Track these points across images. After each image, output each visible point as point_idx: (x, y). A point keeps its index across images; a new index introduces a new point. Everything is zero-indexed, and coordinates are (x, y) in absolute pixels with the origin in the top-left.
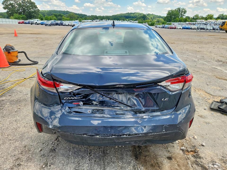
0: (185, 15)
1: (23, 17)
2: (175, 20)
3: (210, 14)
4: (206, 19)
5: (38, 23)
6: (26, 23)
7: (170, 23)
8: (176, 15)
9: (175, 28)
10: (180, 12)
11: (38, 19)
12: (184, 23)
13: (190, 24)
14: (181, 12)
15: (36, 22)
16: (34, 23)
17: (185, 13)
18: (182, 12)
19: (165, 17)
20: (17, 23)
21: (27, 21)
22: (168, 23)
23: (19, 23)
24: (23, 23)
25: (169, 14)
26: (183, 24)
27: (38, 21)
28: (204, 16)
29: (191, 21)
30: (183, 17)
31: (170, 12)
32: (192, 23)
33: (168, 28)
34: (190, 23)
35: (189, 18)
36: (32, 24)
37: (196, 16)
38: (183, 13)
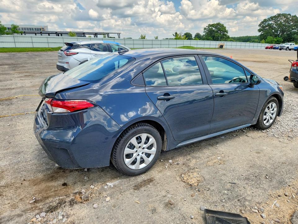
1: (278, 41)
5: (289, 48)
6: (275, 48)
11: (292, 43)
15: (288, 47)
16: (285, 48)
20: (264, 48)
21: (278, 45)
23: (267, 48)
24: (272, 48)
27: (292, 45)
36: (280, 49)
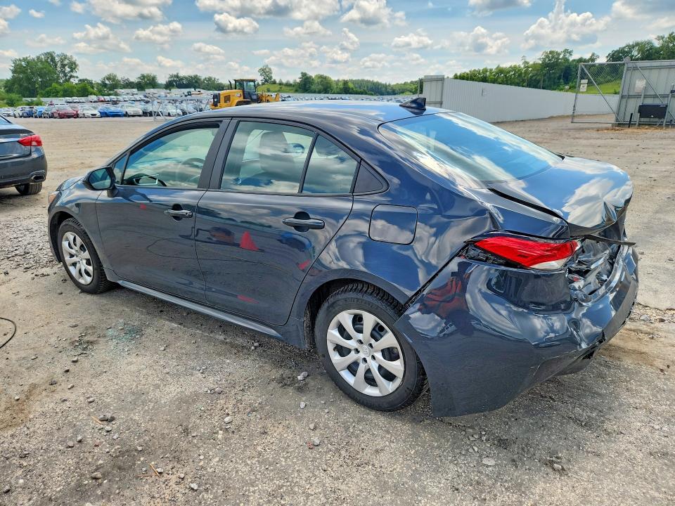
0: (74, 74)
2: (48, 89)
3: (145, 73)
4: (140, 86)
7: (35, 99)
8: (46, 74)
9: (77, 116)
10: (56, 65)
12: (83, 99)
13: (102, 101)
14: (59, 64)
17: (74, 69)
18: (63, 66)
19: (8, 81)
22: (29, 99)
25: (20, 73)
26: (81, 101)
28: (132, 80)
29: (101, 93)
30: (72, 80)
31: (22, 66)
32: (107, 98)
33: (52, 116)
34: (102, 98)
35: (91, 83)
37: (108, 79)
38: (67, 69)
